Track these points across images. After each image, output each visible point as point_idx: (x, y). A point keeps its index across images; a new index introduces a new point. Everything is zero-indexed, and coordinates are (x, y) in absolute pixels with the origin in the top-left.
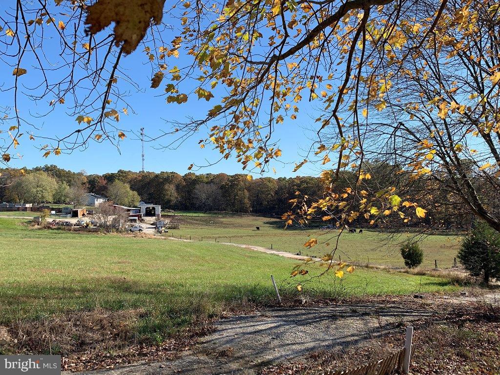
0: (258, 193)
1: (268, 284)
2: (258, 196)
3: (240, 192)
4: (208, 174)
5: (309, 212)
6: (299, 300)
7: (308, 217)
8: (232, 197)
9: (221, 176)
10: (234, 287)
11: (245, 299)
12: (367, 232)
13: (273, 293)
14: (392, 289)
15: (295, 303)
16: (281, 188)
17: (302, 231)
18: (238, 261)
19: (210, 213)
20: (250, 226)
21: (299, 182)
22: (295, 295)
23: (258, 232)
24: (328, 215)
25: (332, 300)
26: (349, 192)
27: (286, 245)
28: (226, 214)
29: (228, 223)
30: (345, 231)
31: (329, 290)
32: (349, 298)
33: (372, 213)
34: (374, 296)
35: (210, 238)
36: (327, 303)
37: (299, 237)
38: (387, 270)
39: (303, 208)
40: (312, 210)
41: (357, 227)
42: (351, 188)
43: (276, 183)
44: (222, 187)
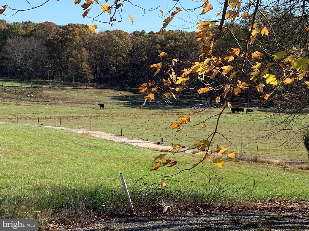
0: (102, 54)
1: (116, 185)
2: (102, 58)
3: (75, 52)
4: (26, 23)
5: (178, 82)
6: (159, 207)
7: (177, 90)
8: (64, 58)
9: (46, 26)
10: (66, 189)
11: (82, 206)
12: (258, 112)
13: (122, 198)
14: (290, 192)
15: (153, 210)
16: (137, 48)
17: (166, 111)
18: (71, 153)
19: (30, 82)
20: (90, 102)
21: (164, 39)
22: (154, 200)
23: (102, 110)
24: (204, 86)
25: (205, 207)
26: (237, 53)
27: (141, 131)
28: (54, 84)
29: (57, 97)
30: (226, 110)
31: (202, 193)
32: (229, 204)
33: (267, 83)
34: (264, 200)
35: (30, 118)
36: (198, 211)
37: (160, 119)
38: (283, 166)
39: (170, 75)
40: (183, 79)
41: (244, 105)
42: (239, 48)
43: (129, 39)
44: (48, 44)
